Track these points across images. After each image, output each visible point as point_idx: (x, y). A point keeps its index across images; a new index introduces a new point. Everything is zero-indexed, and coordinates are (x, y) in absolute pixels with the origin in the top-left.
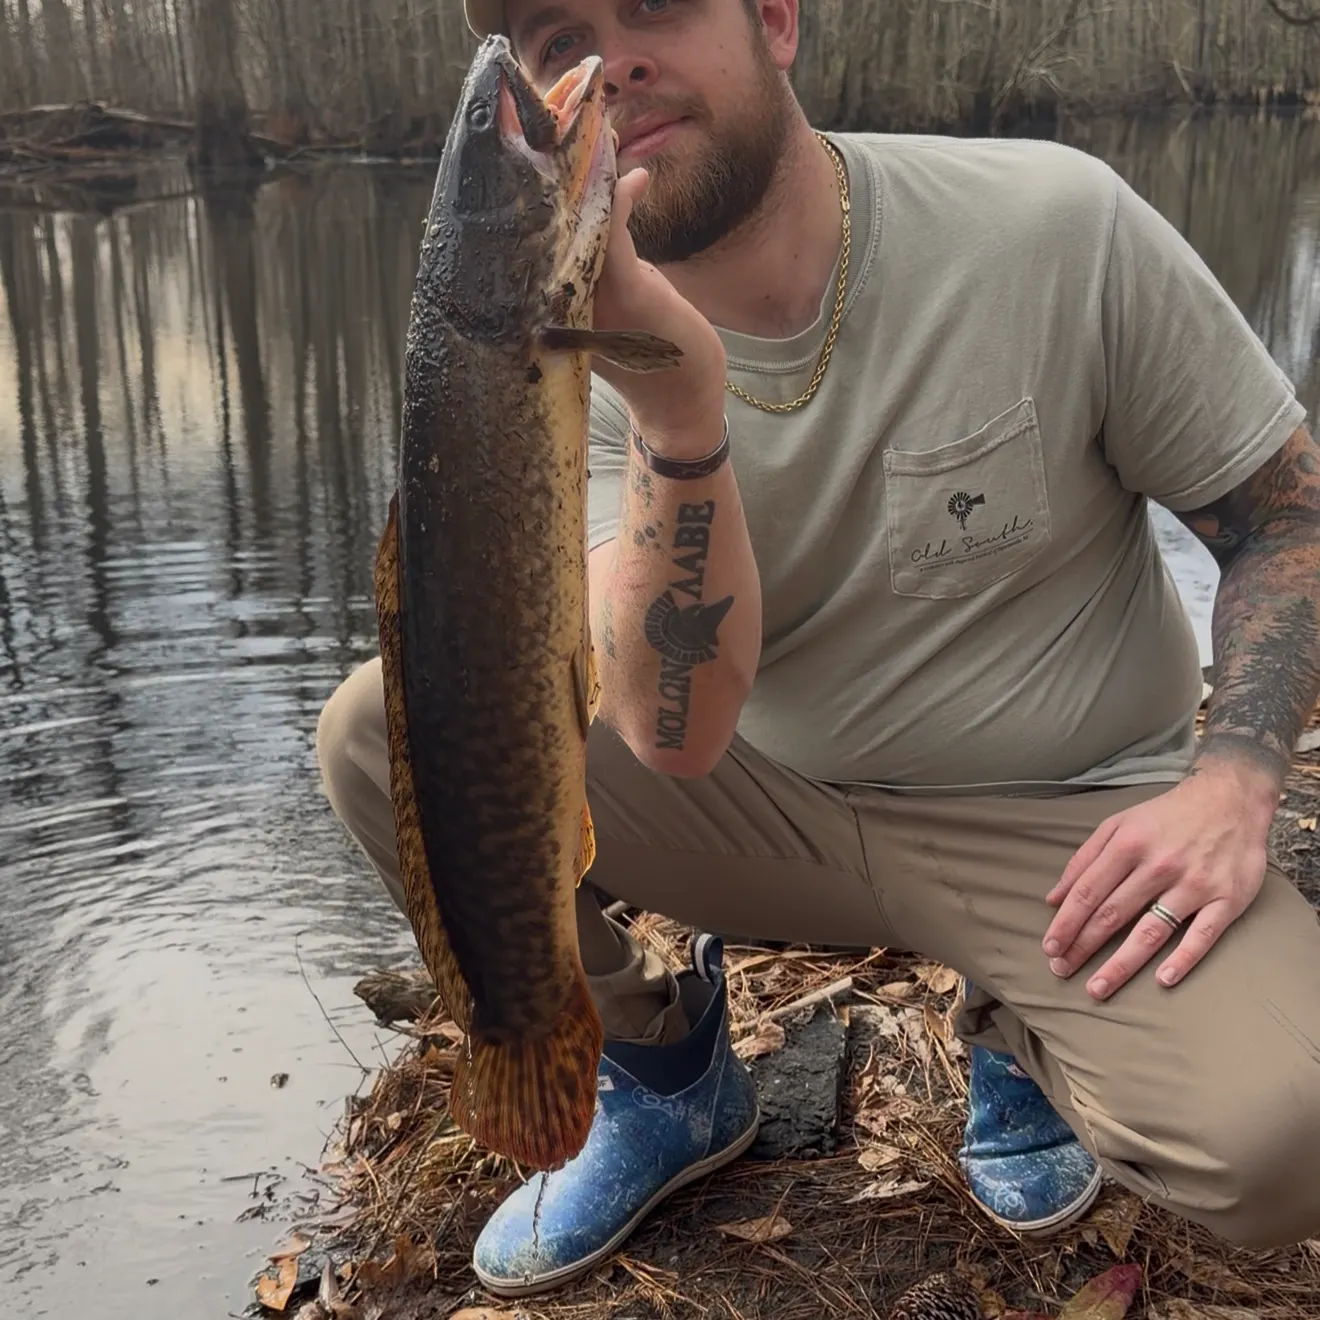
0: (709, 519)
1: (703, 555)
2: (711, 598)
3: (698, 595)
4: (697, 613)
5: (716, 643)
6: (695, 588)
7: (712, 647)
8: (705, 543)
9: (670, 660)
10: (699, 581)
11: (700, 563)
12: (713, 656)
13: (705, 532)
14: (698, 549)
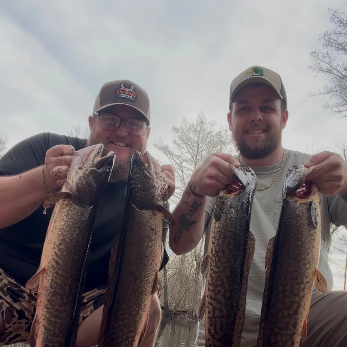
0: (199, 206)
1: (195, 211)
2: (193, 219)
3: (190, 218)
4: (189, 221)
5: (190, 228)
6: (191, 216)
7: (189, 229)
8: (196, 210)
9: (181, 226)
10: (192, 215)
11: (193, 212)
12: (188, 231)
13: (197, 208)
14: (194, 210)
